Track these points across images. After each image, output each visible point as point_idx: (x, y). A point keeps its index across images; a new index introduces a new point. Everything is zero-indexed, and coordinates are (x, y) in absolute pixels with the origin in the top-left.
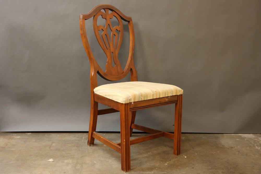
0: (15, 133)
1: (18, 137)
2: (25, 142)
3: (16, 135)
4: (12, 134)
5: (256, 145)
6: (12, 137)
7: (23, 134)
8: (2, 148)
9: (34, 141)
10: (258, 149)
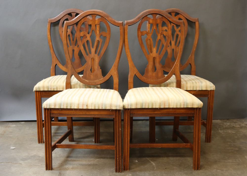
0: (10, 122)
1: (13, 125)
2: (20, 130)
3: (11, 124)
4: (8, 123)
5: (220, 129)
6: (9, 125)
7: (18, 123)
8: (2, 134)
9: (28, 128)
10: (221, 132)
